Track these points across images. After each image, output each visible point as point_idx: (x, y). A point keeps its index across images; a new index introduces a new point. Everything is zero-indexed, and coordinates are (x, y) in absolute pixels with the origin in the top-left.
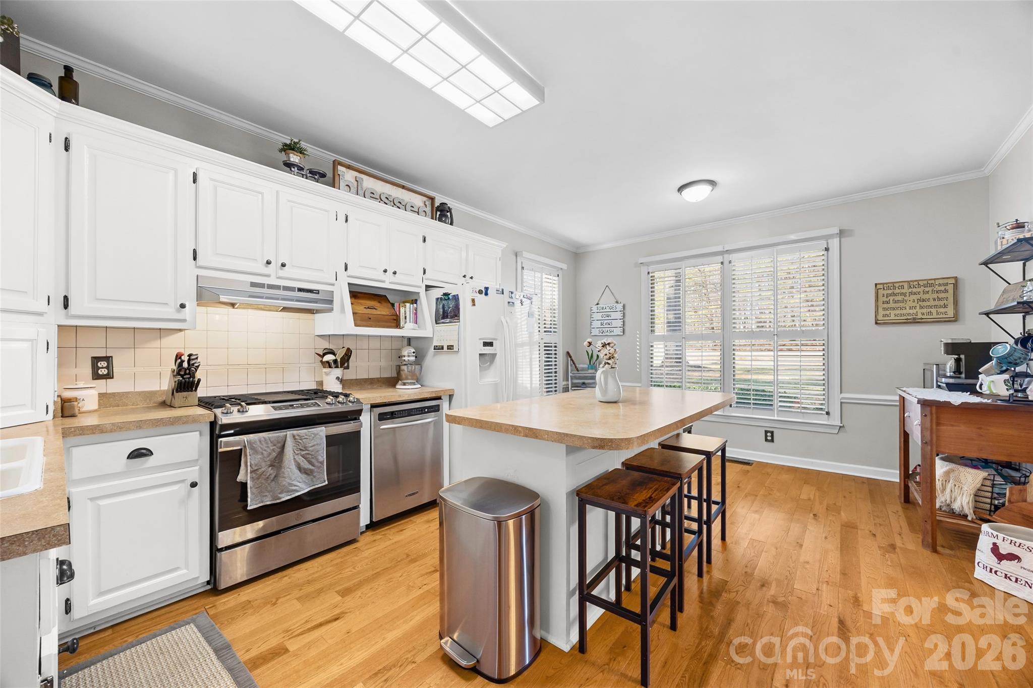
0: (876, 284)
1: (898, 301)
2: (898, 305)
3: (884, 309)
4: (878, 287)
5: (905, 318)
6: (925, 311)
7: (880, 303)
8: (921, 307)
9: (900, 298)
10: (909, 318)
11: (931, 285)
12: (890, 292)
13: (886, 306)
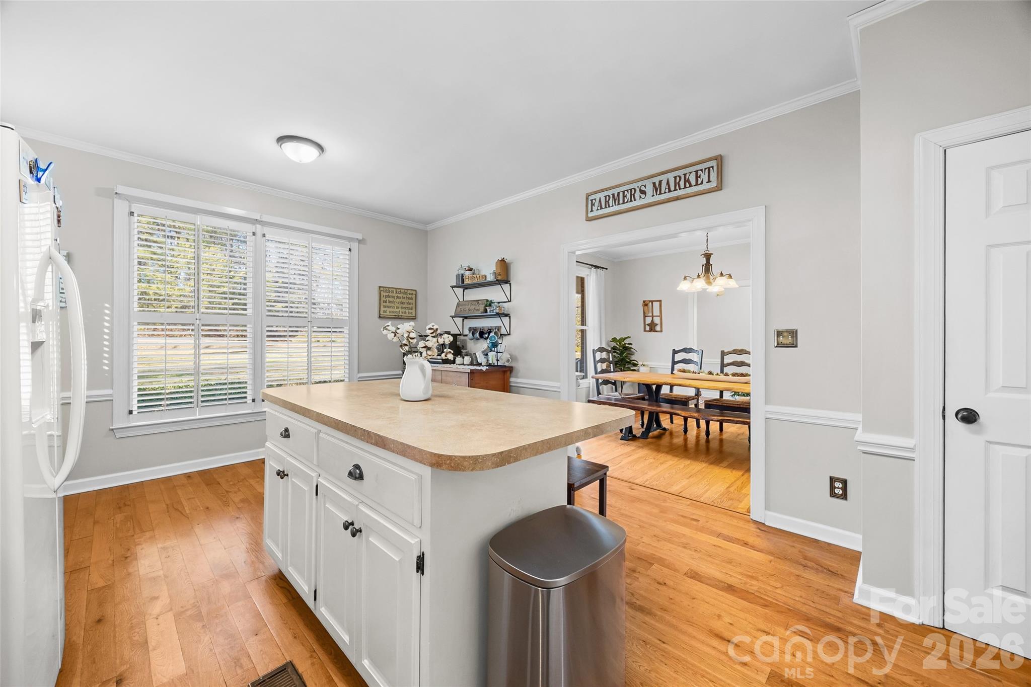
0: (380, 287)
1: (390, 302)
2: (390, 305)
3: (385, 307)
4: (382, 289)
5: (394, 314)
6: (403, 310)
7: (382, 301)
8: (402, 308)
9: (391, 299)
10: (396, 314)
11: (406, 293)
12: (387, 294)
13: (385, 304)
